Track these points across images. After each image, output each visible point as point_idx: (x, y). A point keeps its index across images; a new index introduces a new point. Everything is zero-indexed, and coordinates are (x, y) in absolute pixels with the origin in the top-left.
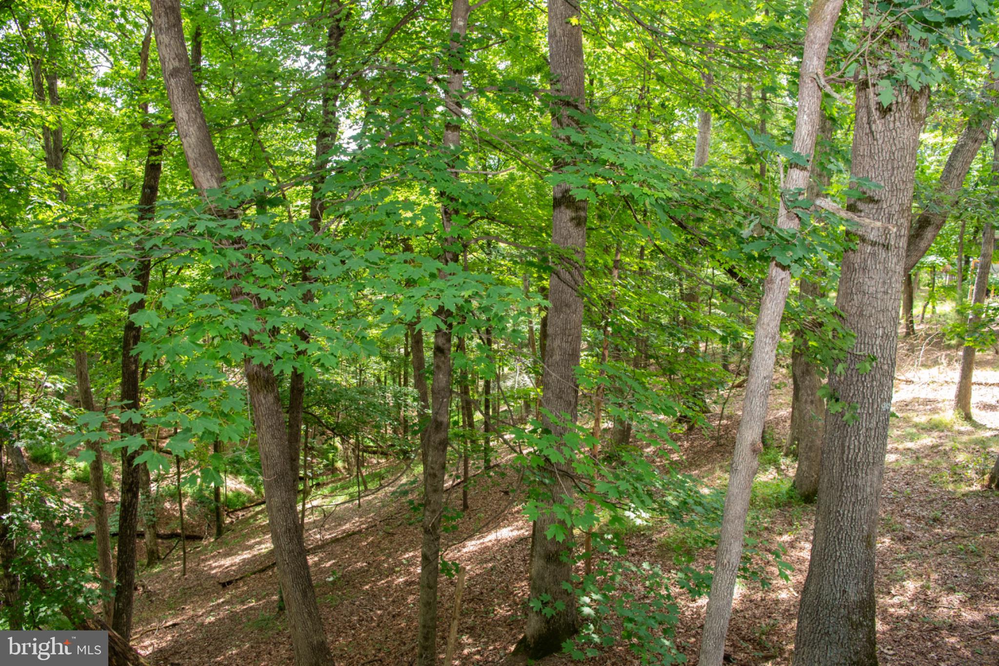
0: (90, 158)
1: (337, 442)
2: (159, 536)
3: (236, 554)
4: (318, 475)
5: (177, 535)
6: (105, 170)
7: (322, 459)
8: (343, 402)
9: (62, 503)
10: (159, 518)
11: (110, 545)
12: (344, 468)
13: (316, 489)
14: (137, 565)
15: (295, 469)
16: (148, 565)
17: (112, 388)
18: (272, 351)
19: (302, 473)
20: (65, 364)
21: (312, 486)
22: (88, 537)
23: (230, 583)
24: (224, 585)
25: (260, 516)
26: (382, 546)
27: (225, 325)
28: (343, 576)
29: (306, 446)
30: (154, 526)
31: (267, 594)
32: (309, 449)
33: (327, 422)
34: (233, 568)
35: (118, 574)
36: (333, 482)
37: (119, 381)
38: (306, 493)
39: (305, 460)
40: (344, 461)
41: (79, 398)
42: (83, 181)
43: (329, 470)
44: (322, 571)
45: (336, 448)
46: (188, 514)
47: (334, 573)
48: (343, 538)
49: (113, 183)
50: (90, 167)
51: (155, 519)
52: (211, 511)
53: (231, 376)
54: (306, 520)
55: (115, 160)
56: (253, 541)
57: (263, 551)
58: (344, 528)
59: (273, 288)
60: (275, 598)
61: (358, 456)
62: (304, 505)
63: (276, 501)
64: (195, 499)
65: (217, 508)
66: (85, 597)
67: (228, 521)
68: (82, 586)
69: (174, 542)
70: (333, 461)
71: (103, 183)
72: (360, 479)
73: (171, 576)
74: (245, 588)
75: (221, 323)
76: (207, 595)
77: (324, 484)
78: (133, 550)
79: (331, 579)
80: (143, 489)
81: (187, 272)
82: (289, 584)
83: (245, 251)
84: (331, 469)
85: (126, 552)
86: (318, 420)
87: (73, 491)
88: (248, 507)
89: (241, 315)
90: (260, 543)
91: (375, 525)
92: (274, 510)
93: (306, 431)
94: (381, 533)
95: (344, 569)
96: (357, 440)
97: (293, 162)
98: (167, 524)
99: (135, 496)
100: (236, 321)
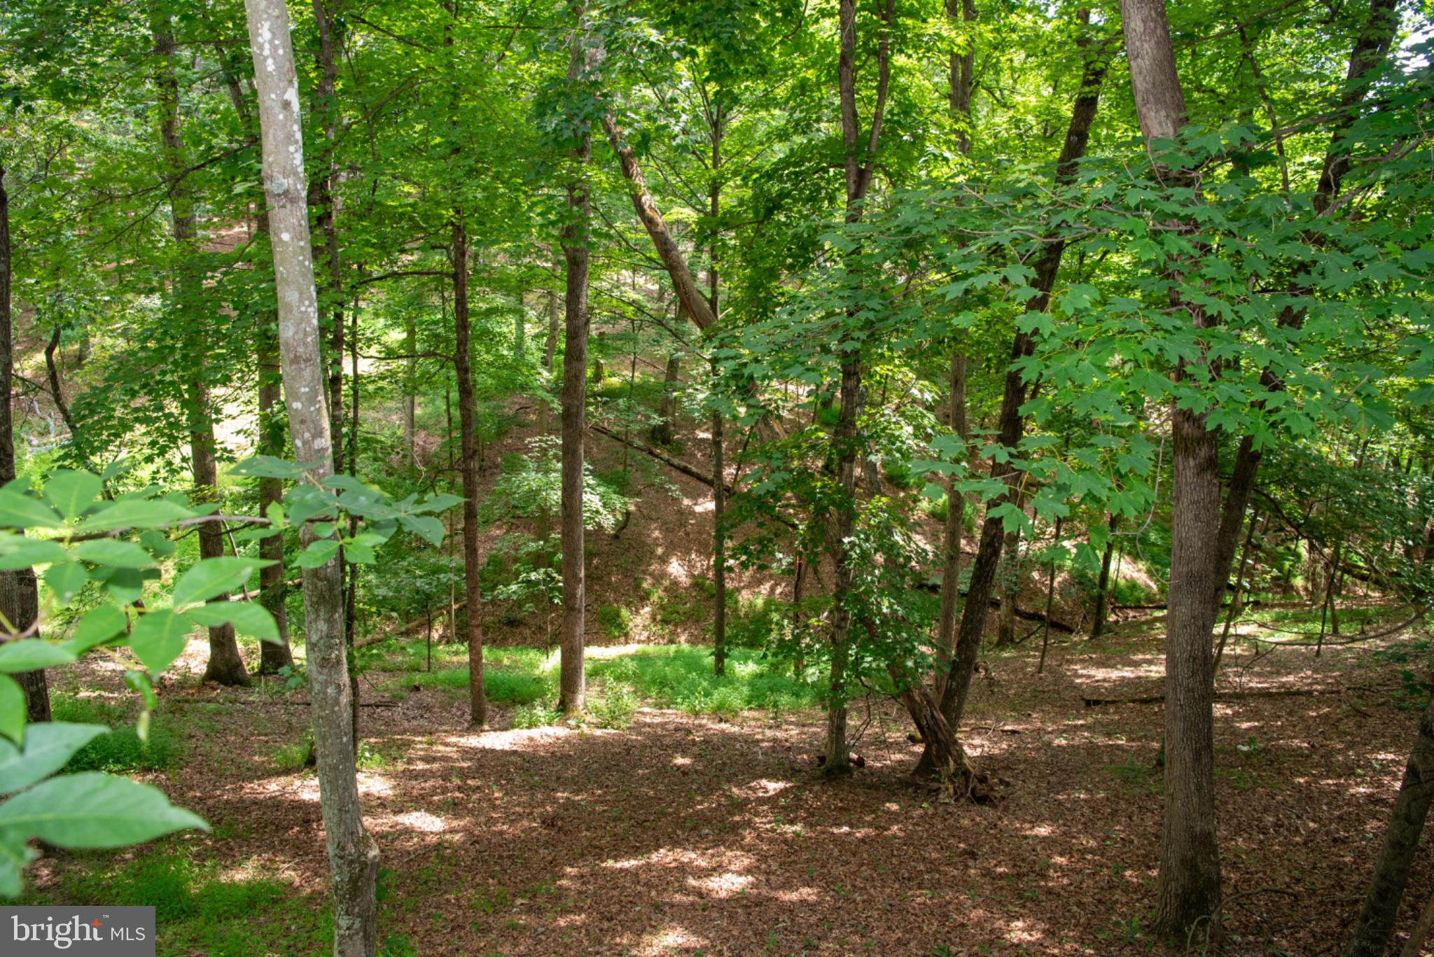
0: (1006, 92)
1: (1302, 547)
2: (1017, 612)
3: (1113, 667)
4: (1259, 589)
5: (1041, 618)
6: (1022, 110)
7: (1272, 567)
8: (1324, 487)
9: (910, 538)
10: (1022, 588)
11: (956, 606)
12: (1306, 589)
13: (1252, 610)
14: (984, 641)
15: (1223, 572)
16: (998, 645)
17: (992, 406)
18: (1209, 394)
19: (1233, 580)
20: (940, 367)
21: (1248, 603)
22: (934, 588)
23: (1097, 702)
24: (1088, 703)
25: (1158, 625)
26: (1341, 727)
27: (1144, 346)
28: (1266, 751)
29: (1249, 542)
30: (1013, 598)
31: (1145, 736)
32: (1252, 548)
33: (1290, 513)
34: (1106, 685)
35: (958, 645)
36: (1281, 605)
37: (1001, 398)
38: (1235, 611)
39: (1243, 563)
40: (1307, 579)
41: (950, 412)
42: (994, 125)
43: (1279, 586)
44: (1236, 733)
45: (1298, 556)
46: (1060, 594)
47: (1251, 742)
48: (1279, 694)
49: (1031, 128)
50: (1005, 106)
51: (1016, 589)
52: (1092, 598)
53: (1155, 415)
54: (1226, 650)
55: (1038, 93)
56: (1141, 657)
57: (1153, 674)
58: (1284, 679)
59: (1230, 299)
60: (1156, 745)
61: (1333, 577)
62: (1227, 627)
63: (1183, 611)
64: (1072, 577)
65: (1100, 597)
66: (915, 662)
67: (1112, 618)
68: (914, 647)
69: (1035, 625)
70: (1290, 574)
71: (1018, 127)
72: (1328, 613)
73: (1022, 668)
74: (1117, 717)
75: (1139, 343)
76: (1064, 711)
77: (1266, 605)
78: (981, 621)
79: (1245, 748)
80: (1009, 546)
81: (1114, 258)
82: (1178, 735)
83: (1196, 236)
84: (1283, 584)
85: (972, 621)
86: (1276, 507)
87: (926, 528)
88: (1144, 608)
89: (1171, 333)
90: (1150, 662)
91: (1338, 692)
92: (1178, 624)
93: (1254, 520)
94: (1344, 706)
95: (1269, 740)
96: (1336, 552)
97: (1304, 92)
98: (1031, 599)
99: (996, 553)
100: (1162, 342)
